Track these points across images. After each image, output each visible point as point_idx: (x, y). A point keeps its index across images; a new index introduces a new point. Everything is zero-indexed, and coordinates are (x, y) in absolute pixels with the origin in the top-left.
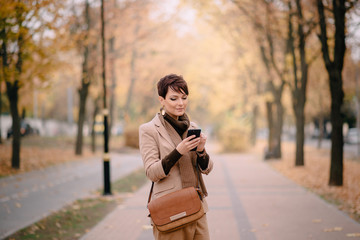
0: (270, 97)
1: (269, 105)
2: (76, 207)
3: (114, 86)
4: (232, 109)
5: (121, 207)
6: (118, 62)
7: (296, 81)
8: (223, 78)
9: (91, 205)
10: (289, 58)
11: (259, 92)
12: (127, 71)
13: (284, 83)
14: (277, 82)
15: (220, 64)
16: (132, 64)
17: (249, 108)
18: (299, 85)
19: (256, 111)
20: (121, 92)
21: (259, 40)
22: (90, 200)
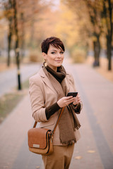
0: (94, 39)
1: (94, 43)
3: (23, 35)
6: (26, 24)
7: (108, 31)
10: (104, 20)
11: (89, 36)
13: (101, 32)
14: (98, 31)
15: (71, 24)
19: (88, 45)
20: (27, 36)
21: (90, 13)
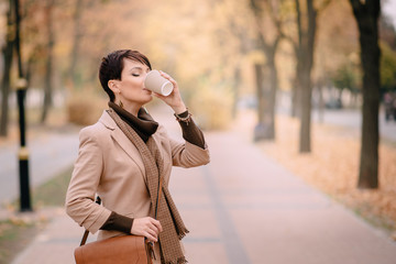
0: (259, 57)
1: (258, 68)
4: (207, 73)
6: (57, 12)
7: (301, 34)
8: (195, 33)
11: (243, 51)
12: (70, 26)
13: (281, 36)
14: (270, 36)
15: (191, 15)
16: (76, 16)
17: (229, 72)
18: (305, 41)
19: (238, 75)
20: (62, 49)
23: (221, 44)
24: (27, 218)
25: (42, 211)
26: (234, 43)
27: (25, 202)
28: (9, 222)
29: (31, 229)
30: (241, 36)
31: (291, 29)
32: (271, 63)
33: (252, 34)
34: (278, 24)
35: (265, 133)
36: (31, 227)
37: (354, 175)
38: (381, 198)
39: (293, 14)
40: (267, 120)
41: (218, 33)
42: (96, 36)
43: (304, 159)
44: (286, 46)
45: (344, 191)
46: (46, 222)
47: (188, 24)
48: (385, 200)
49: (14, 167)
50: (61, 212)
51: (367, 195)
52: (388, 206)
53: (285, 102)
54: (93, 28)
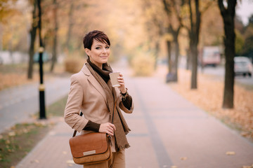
0: (169, 37)
1: (169, 43)
2: (12, 134)
4: (141, 46)
5: (52, 133)
7: (192, 25)
8: (135, 23)
9: (25, 131)
11: (161, 33)
13: (181, 26)
14: (175, 26)
15: (133, 14)
17: (153, 45)
19: (157, 47)
22: (26, 125)
23: (149, 29)
24: (43, 122)
25: (51, 119)
26: (156, 29)
27: (43, 114)
28: (34, 124)
29: (46, 128)
30: (160, 26)
31: (187, 22)
32: (176, 40)
33: (165, 25)
34: (180, 19)
35: (172, 78)
36: (45, 127)
37: (220, 101)
38: (235, 114)
39: (188, 14)
40: (173, 71)
41: (147, 24)
42: (81, 25)
43: (193, 92)
44: (184, 31)
45: (215, 110)
46: (54, 124)
47: (131, 19)
48: (237, 115)
49: (37, 94)
50: (62, 119)
51: (227, 112)
52: (239, 118)
53: (183, 61)
54: (79, 21)
